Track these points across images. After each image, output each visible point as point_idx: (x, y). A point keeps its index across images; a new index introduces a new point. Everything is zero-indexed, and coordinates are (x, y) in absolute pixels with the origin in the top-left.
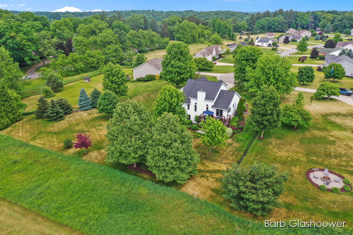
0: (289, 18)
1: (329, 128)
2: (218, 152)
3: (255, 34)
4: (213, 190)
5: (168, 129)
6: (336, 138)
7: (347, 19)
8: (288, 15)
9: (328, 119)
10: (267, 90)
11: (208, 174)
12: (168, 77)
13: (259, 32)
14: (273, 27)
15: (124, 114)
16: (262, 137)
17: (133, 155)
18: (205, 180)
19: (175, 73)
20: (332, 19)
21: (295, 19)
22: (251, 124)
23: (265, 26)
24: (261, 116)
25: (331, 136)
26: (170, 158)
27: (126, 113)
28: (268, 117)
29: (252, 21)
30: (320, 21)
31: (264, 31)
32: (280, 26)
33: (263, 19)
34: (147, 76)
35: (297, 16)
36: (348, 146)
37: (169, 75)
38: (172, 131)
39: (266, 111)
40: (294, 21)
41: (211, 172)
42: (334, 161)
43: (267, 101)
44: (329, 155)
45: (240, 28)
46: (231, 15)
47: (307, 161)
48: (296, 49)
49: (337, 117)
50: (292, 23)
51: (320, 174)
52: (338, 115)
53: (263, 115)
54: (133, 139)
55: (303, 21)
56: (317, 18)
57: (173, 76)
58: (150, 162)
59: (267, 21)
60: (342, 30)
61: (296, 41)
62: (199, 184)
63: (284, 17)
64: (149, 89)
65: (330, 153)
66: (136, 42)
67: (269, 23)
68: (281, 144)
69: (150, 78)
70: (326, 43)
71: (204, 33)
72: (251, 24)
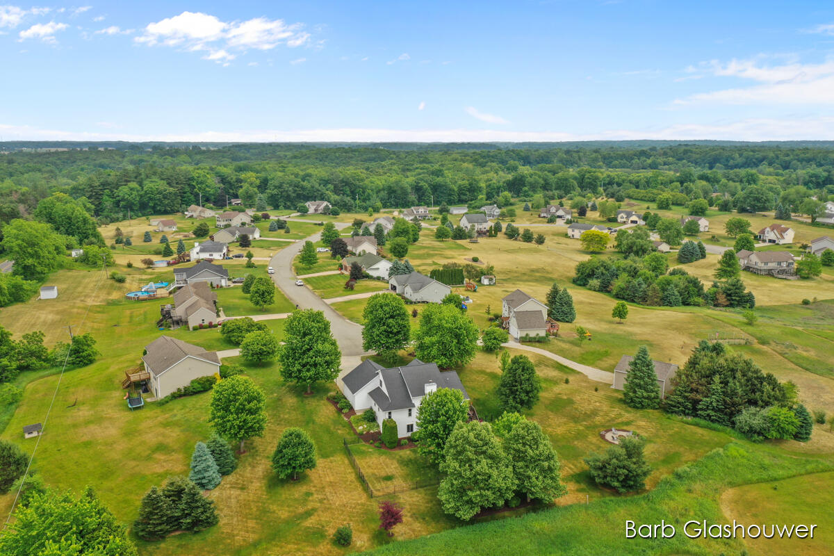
6: (565, 394)
7: (288, 184)
23: (132, 204)
31: (132, 214)
32: (166, 202)
40: (187, 189)
42: (600, 419)
44: (588, 415)
47: (585, 428)
50: (185, 193)
59: (135, 193)
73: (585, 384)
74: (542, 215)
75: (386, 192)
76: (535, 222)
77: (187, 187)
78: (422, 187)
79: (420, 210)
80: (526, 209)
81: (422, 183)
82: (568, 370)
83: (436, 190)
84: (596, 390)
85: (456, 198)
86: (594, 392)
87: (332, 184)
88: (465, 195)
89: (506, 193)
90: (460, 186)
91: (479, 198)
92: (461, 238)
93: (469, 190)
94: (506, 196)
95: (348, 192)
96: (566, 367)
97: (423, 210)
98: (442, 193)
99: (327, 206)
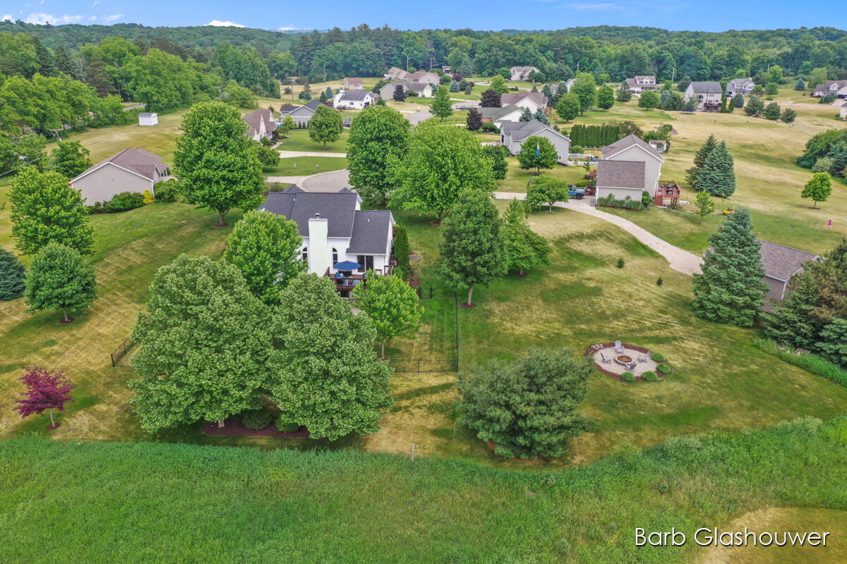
0: (385, 45)
1: (576, 265)
2: (398, 351)
3: (317, 82)
4: (435, 432)
5: (321, 312)
6: (598, 281)
7: (498, 47)
8: (381, 37)
9: (567, 248)
10: (477, 199)
11: (404, 403)
12: (199, 193)
13: (325, 76)
14: (355, 65)
15: (188, 294)
16: (469, 303)
18: (406, 416)
19: (218, 183)
20: (470, 47)
21: (398, 47)
22: (451, 278)
23: (336, 64)
24: (469, 258)
25: (589, 279)
26: (338, 380)
27: (192, 289)
28: (486, 257)
29: (303, 51)
30: (447, 52)
31: (335, 74)
32: (369, 63)
33: (330, 48)
34: (115, 197)
35: (402, 41)
36: (623, 292)
37: (202, 188)
39: (481, 244)
40: (395, 51)
41: (409, 395)
42: (618, 325)
43: (480, 222)
44: (603, 317)
45: (281, 68)
47: (575, 334)
48: (430, 112)
49: (581, 241)
50: (392, 56)
51: (609, 353)
52: (580, 237)
53: (474, 254)
55: (415, 52)
56: (440, 44)
57: (215, 190)
59: (339, 52)
60: (493, 70)
61: (417, 95)
62: (399, 427)
63: (373, 43)
64: (141, 230)
65: (603, 313)
66: (33, 109)
67: (346, 57)
68: (511, 309)
69: (129, 203)
70: (484, 98)
71: (205, 82)
72: (302, 57)
73: (653, 274)
74: (817, 94)
75: (617, 62)
76: (802, 102)
77: (395, 49)
78: (664, 58)
79: (645, 80)
80: (800, 88)
81: (666, 53)
82: (642, 251)
83: (682, 63)
84: (659, 283)
85: (707, 72)
86: (654, 286)
87: (552, 51)
88: (720, 69)
89: (776, 67)
90: (715, 58)
91: (737, 73)
92: (674, 108)
93: (727, 64)
94: (775, 71)
95: (571, 61)
96: (645, 247)
97: (648, 81)
98: (689, 65)
99: (533, 71)
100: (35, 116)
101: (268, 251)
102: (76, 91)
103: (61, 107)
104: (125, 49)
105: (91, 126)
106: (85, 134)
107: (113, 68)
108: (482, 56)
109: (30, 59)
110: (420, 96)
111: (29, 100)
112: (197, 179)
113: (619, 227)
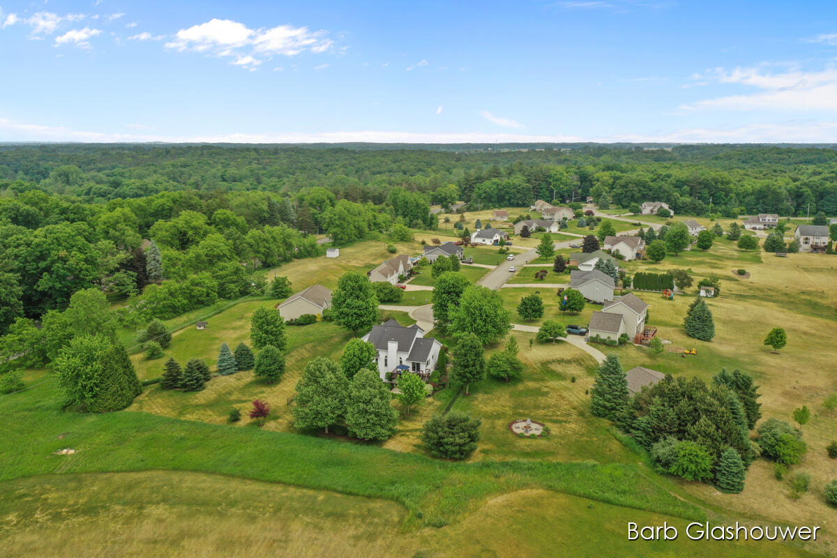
0: (536, 180)
1: (546, 378)
2: (417, 412)
3: (475, 211)
4: (415, 446)
5: (367, 385)
6: (551, 389)
7: (635, 183)
8: (532, 173)
9: (548, 367)
11: (408, 433)
13: (481, 206)
14: (507, 198)
15: (318, 373)
16: (467, 393)
17: (331, 415)
18: (406, 438)
19: (352, 315)
20: (611, 182)
21: (546, 181)
22: (454, 378)
24: (463, 368)
25: (547, 387)
26: (371, 414)
27: (320, 372)
28: (471, 369)
29: (467, 184)
30: (592, 186)
33: (487, 183)
34: (302, 316)
35: (550, 177)
36: (560, 396)
37: (344, 318)
38: (371, 387)
39: (468, 362)
41: (411, 431)
42: (541, 412)
45: (446, 199)
46: (427, 164)
49: (559, 364)
50: (541, 189)
51: (522, 425)
52: (560, 361)
54: (330, 399)
56: (587, 177)
58: (350, 420)
59: (494, 186)
61: (545, 231)
62: (400, 442)
64: (312, 338)
65: (539, 405)
66: (262, 250)
67: (500, 190)
68: (489, 399)
69: (308, 320)
70: (585, 241)
71: (378, 221)
72: (465, 189)
77: (543, 183)
78: (803, 193)
79: (767, 218)
81: (805, 189)
83: (821, 198)
84: (587, 393)
86: (583, 394)
87: (689, 186)
97: (770, 219)
99: (661, 207)
100: (263, 254)
101: (358, 357)
102: (289, 236)
103: (278, 247)
104: (325, 197)
105: (296, 257)
106: (291, 264)
107: (315, 211)
108: (619, 191)
109: (264, 211)
110: (548, 231)
111: (261, 244)
112: (342, 313)
113: (591, 357)
